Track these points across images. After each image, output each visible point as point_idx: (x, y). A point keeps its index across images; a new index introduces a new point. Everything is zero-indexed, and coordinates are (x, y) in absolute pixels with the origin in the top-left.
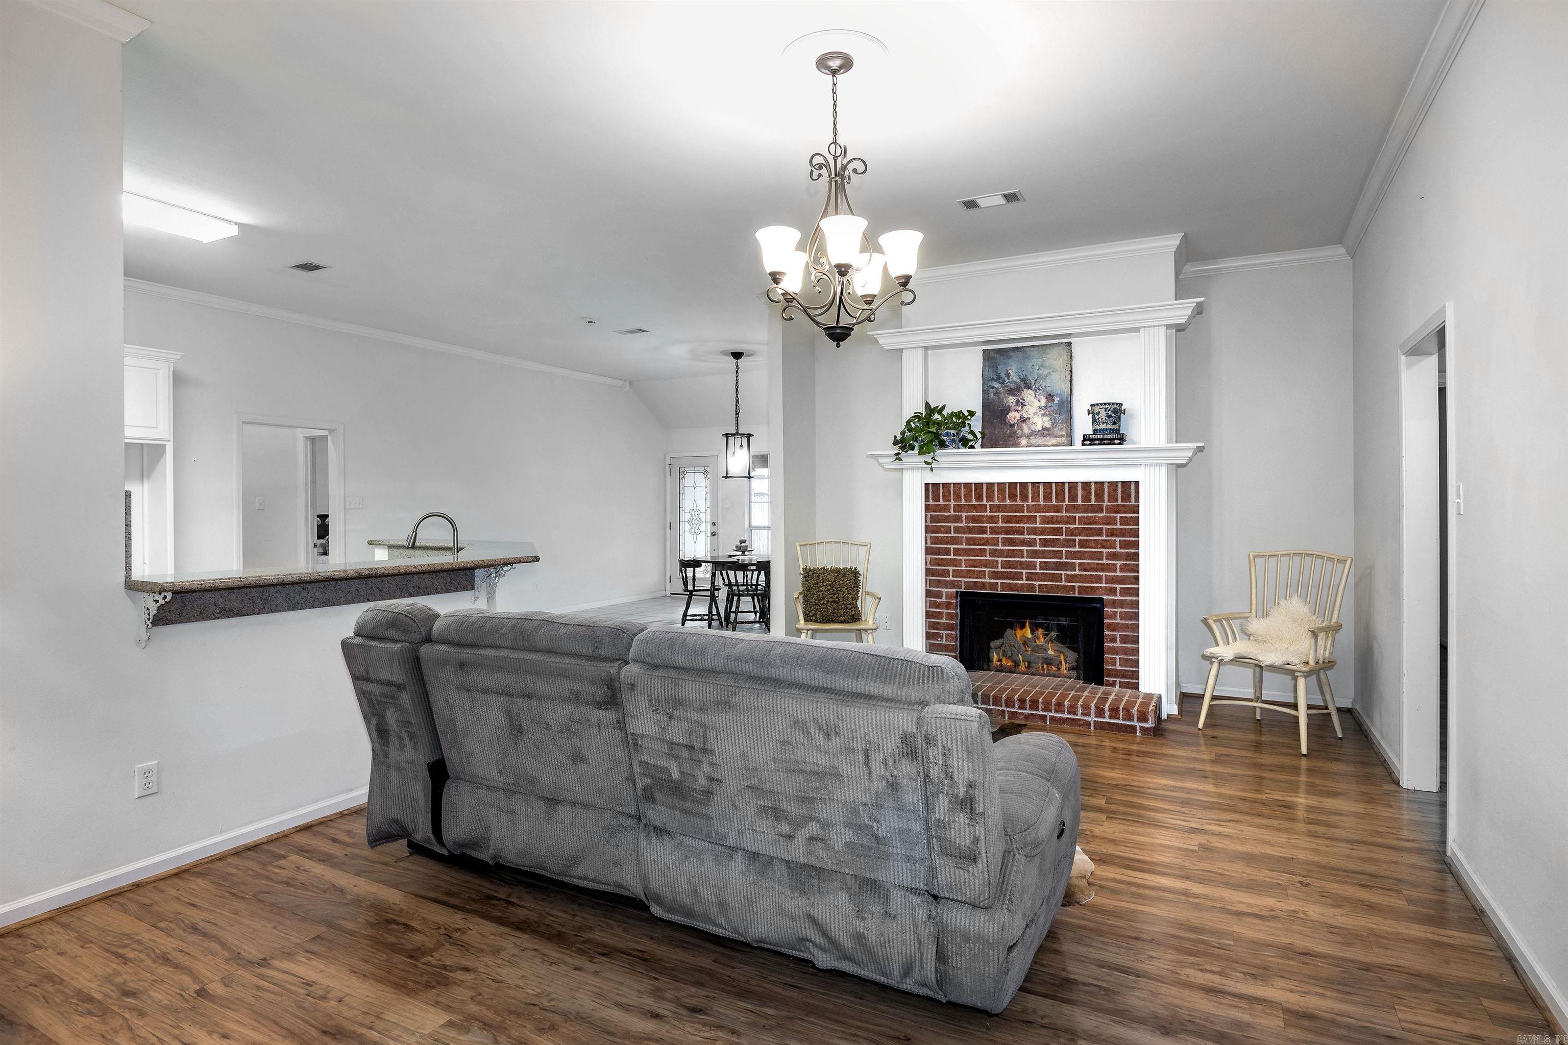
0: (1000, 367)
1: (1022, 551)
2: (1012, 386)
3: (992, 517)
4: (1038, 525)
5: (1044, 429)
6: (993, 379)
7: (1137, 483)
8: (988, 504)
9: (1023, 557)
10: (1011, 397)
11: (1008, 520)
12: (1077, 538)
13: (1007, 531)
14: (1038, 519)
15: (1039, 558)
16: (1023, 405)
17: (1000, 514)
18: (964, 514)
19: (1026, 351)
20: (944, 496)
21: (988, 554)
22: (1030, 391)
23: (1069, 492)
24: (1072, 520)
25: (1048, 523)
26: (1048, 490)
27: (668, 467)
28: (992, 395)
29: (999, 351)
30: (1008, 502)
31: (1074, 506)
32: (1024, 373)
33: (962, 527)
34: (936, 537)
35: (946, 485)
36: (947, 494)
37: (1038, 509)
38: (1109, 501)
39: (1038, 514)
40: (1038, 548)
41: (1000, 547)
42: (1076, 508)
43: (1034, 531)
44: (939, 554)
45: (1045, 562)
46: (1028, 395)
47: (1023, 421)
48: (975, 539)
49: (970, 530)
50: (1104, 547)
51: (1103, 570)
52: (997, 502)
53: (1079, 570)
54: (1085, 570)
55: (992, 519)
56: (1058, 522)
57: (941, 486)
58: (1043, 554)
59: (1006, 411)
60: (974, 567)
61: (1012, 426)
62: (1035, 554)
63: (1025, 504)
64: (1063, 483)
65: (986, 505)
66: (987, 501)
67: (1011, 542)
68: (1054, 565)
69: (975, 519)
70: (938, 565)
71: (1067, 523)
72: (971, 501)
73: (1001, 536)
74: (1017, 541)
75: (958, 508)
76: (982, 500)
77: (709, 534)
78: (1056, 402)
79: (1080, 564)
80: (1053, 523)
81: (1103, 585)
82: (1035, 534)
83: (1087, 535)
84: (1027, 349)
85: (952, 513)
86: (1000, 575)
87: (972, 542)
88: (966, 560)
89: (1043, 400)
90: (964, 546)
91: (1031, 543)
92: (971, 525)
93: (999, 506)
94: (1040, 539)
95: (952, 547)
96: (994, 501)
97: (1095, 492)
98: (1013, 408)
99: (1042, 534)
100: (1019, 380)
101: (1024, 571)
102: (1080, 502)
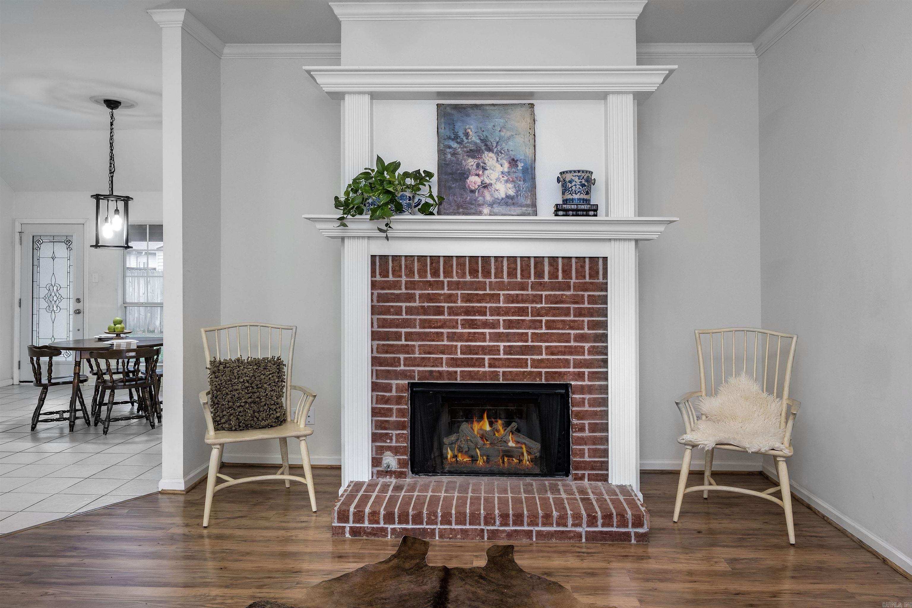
0: (457, 126)
1: (483, 334)
2: (472, 147)
3: (450, 295)
4: (501, 305)
5: (508, 197)
6: (449, 138)
7: (605, 259)
8: (446, 280)
9: (485, 341)
10: (470, 160)
11: (468, 298)
12: (544, 319)
13: (468, 311)
14: (502, 298)
15: (502, 341)
16: (484, 169)
17: (459, 292)
18: (417, 292)
19: (486, 110)
20: (393, 271)
21: (445, 339)
22: (491, 154)
23: (535, 268)
24: (538, 299)
25: (513, 302)
26: (513, 266)
27: (17, 236)
28: (449, 156)
29: (456, 107)
30: (468, 278)
31: (541, 284)
32: (484, 133)
33: (416, 308)
34: (384, 319)
35: (396, 258)
36: (397, 268)
37: (501, 286)
38: (577, 278)
39: (501, 293)
40: (502, 330)
41: (460, 330)
42: (542, 286)
43: (497, 311)
44: (388, 340)
45: (509, 346)
46: (489, 158)
47: (485, 187)
48: (430, 321)
49: (425, 311)
50: (572, 328)
51: (571, 353)
52: (455, 279)
53: (546, 354)
54: (553, 354)
55: (450, 298)
56: (524, 301)
57: (390, 258)
58: (507, 337)
59: (464, 175)
60: (429, 353)
61: (473, 191)
62: (498, 337)
63: (488, 281)
64: (529, 257)
65: (443, 282)
66: (445, 277)
67: (472, 324)
68: (518, 349)
69: (430, 298)
70: (387, 352)
71: (533, 302)
72: (426, 277)
73: (460, 318)
74: (479, 323)
75: (411, 285)
76: (439, 276)
77: (72, 313)
78: (520, 168)
79: (547, 347)
80: (518, 302)
81: (571, 370)
82: (498, 315)
83: (554, 315)
84: (487, 108)
85: (404, 291)
86: (459, 362)
87: (427, 325)
88: (420, 346)
89: (506, 165)
90: (417, 330)
91: (494, 325)
92: (426, 304)
93: (458, 283)
94: (504, 320)
95: (403, 330)
96: (452, 277)
97: (563, 269)
98: (474, 171)
99: (506, 314)
100: (478, 141)
101: (487, 357)
102: (546, 279)
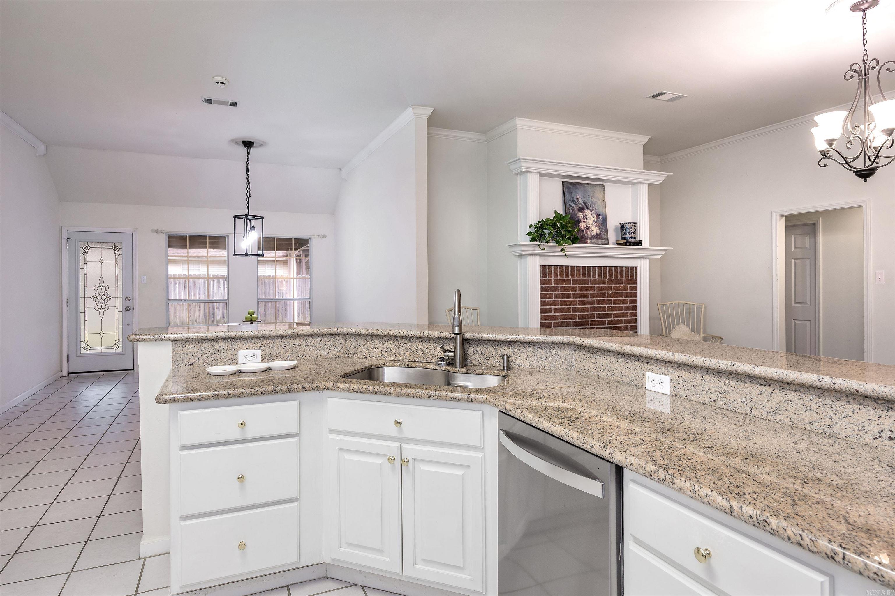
0: (573, 194)
1: (588, 308)
2: (580, 206)
3: (574, 287)
4: (595, 292)
5: (597, 234)
6: (570, 201)
7: (636, 267)
8: (572, 279)
9: (588, 312)
10: (580, 213)
11: (581, 289)
12: (613, 299)
13: (581, 296)
14: (595, 288)
15: (596, 311)
16: (587, 219)
17: (577, 285)
18: (559, 286)
19: (584, 186)
20: (549, 274)
21: (572, 311)
22: (589, 211)
23: (609, 272)
24: (610, 289)
25: (600, 291)
26: (600, 271)
27: (64, 242)
28: (571, 211)
29: (571, 183)
30: (581, 278)
31: (611, 280)
32: (585, 199)
33: (558, 294)
34: (544, 301)
35: (550, 267)
37: (595, 282)
38: (626, 278)
39: (595, 285)
40: (595, 306)
41: (578, 306)
42: (611, 282)
43: (593, 295)
44: (546, 313)
45: (599, 314)
46: (588, 212)
47: (587, 229)
48: (565, 301)
49: (563, 296)
50: (623, 303)
51: (623, 317)
52: (576, 278)
53: (614, 317)
54: (616, 317)
55: (574, 289)
56: (604, 290)
57: (547, 267)
58: (598, 309)
59: (578, 222)
60: (565, 319)
61: (583, 231)
62: (594, 309)
63: (589, 279)
64: (606, 267)
65: (570, 280)
66: (571, 277)
67: (583, 303)
68: (602, 315)
69: (565, 289)
70: (546, 320)
71: (608, 290)
72: (563, 277)
73: (578, 299)
74: (586, 302)
75: (556, 282)
76: (569, 277)
77: (120, 309)
78: (601, 219)
79: (614, 314)
80: (602, 291)
81: (623, 325)
82: (594, 297)
83: (616, 297)
84: (585, 185)
85: (553, 285)
86: (578, 324)
87: (563, 304)
88: (561, 315)
89: (595, 217)
90: (559, 307)
91: (592, 303)
92: (563, 292)
93: (577, 280)
94: (596, 300)
95: (553, 307)
96: (574, 277)
97: (620, 273)
98: (582, 220)
99: (597, 297)
100: (583, 203)
101: (589, 320)
102: (613, 278)
